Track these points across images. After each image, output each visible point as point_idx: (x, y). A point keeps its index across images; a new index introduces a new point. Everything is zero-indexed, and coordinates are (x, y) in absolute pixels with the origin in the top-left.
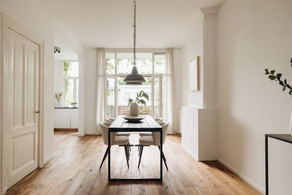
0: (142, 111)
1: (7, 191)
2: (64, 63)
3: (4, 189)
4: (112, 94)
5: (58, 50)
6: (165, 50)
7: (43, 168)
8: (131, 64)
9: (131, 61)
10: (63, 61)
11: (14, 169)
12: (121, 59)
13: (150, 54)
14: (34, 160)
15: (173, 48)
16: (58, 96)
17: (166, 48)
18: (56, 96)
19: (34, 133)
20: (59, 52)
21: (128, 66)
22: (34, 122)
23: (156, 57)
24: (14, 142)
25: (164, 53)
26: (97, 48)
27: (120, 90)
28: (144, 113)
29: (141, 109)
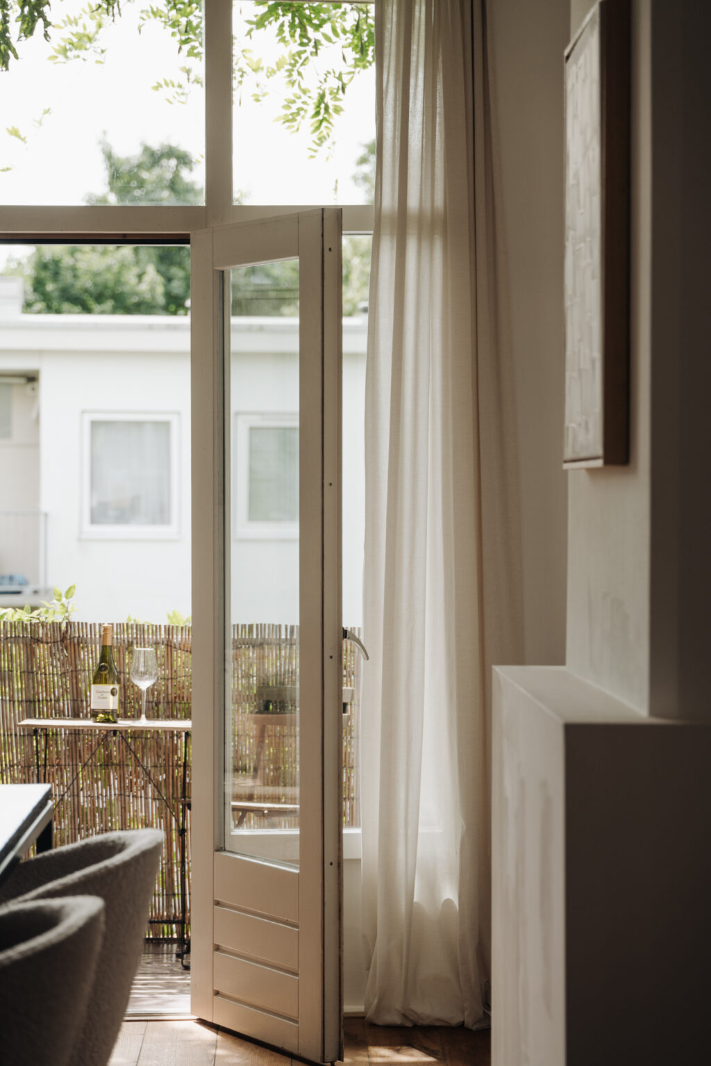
27: (31, 378)
28: (143, 722)
29: (104, 672)
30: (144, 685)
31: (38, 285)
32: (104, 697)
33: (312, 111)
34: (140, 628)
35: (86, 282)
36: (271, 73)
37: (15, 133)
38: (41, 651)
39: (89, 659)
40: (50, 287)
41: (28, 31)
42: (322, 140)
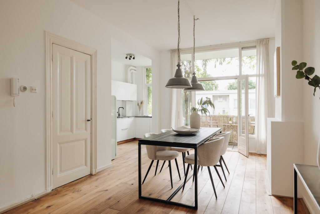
0: (231, 123)
1: (52, 190)
2: (147, 69)
3: (49, 188)
4: (218, 101)
5: (133, 57)
6: (256, 42)
7: (95, 175)
8: (220, 64)
9: (220, 61)
10: (145, 67)
11: (61, 171)
12: (207, 60)
13: (237, 50)
14: (85, 166)
15: (269, 38)
16: (139, 104)
17: (258, 40)
18: (138, 104)
19: (86, 141)
20: (134, 58)
21: (215, 67)
22: (85, 130)
23: (244, 52)
24: (61, 147)
25: (255, 47)
26: (171, 50)
27: (228, 96)
28: (234, 125)
29: (230, 120)
30: (234, 121)
31: (230, 87)
32: (230, 122)
33: (252, 67)
34: (234, 116)
35: (234, 87)
36: (248, 64)
37: (223, 71)
38: (225, 118)
39: (229, 119)
40: (231, 88)
41: (224, 62)
42: (254, 69)
